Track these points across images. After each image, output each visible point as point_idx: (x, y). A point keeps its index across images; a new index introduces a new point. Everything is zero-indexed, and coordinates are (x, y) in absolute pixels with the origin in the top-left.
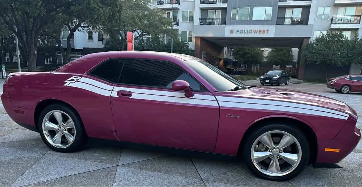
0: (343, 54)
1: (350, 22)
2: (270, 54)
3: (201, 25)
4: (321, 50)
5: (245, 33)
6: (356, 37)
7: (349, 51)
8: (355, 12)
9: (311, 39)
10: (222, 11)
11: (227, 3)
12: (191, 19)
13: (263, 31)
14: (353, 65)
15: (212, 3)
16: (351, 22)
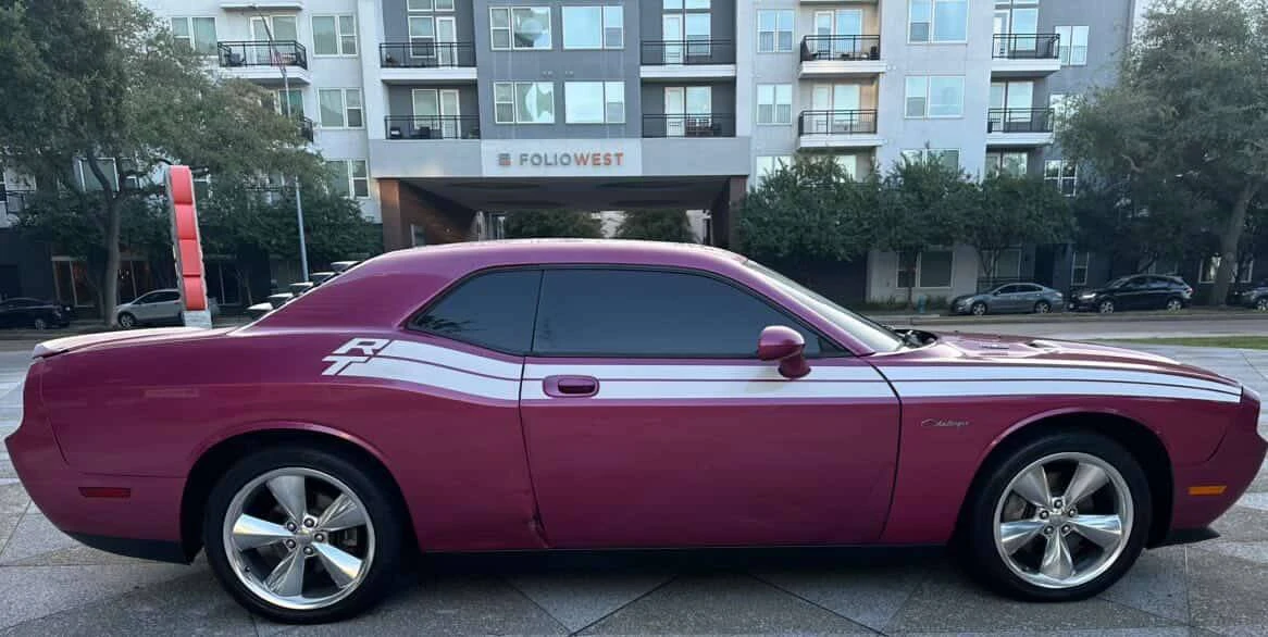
0: (848, 225)
1: (849, 130)
2: (622, 231)
3: (394, 137)
4: (787, 214)
5: (548, 164)
6: (872, 170)
7: (861, 213)
8: (857, 101)
9: (749, 182)
10: (460, 93)
11: (474, 66)
12: (357, 119)
13: (605, 159)
14: (875, 255)
15: (423, 66)
16: (854, 130)
